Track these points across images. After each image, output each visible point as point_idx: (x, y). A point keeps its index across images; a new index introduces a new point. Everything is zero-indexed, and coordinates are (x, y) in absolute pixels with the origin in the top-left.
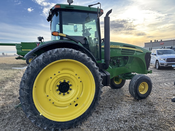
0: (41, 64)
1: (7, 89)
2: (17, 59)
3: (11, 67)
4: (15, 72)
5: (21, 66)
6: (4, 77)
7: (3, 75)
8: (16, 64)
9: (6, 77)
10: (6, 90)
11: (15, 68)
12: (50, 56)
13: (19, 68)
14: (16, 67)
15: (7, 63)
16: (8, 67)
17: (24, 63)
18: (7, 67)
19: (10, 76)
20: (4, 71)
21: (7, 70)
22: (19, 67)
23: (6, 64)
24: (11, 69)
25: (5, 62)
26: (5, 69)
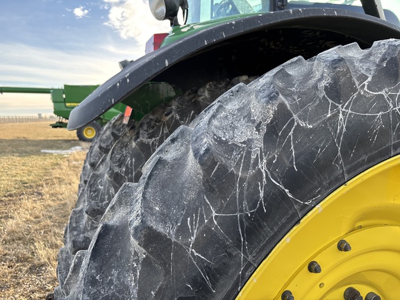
0: (253, 202)
1: (13, 232)
2: (54, 126)
3: (38, 148)
4: (48, 161)
5: (65, 145)
6: (16, 181)
7: (14, 172)
8: (51, 141)
9: (21, 181)
10: (11, 233)
11: (50, 151)
12: (343, 114)
13: (59, 151)
14: (51, 147)
15: (31, 137)
16: (32, 148)
17: (70, 138)
18: (28, 149)
19: (31, 178)
20: (18, 158)
21: (27, 156)
22: (58, 148)
23: (27, 141)
24: (38, 153)
25: (25, 136)
26: (23, 153)
